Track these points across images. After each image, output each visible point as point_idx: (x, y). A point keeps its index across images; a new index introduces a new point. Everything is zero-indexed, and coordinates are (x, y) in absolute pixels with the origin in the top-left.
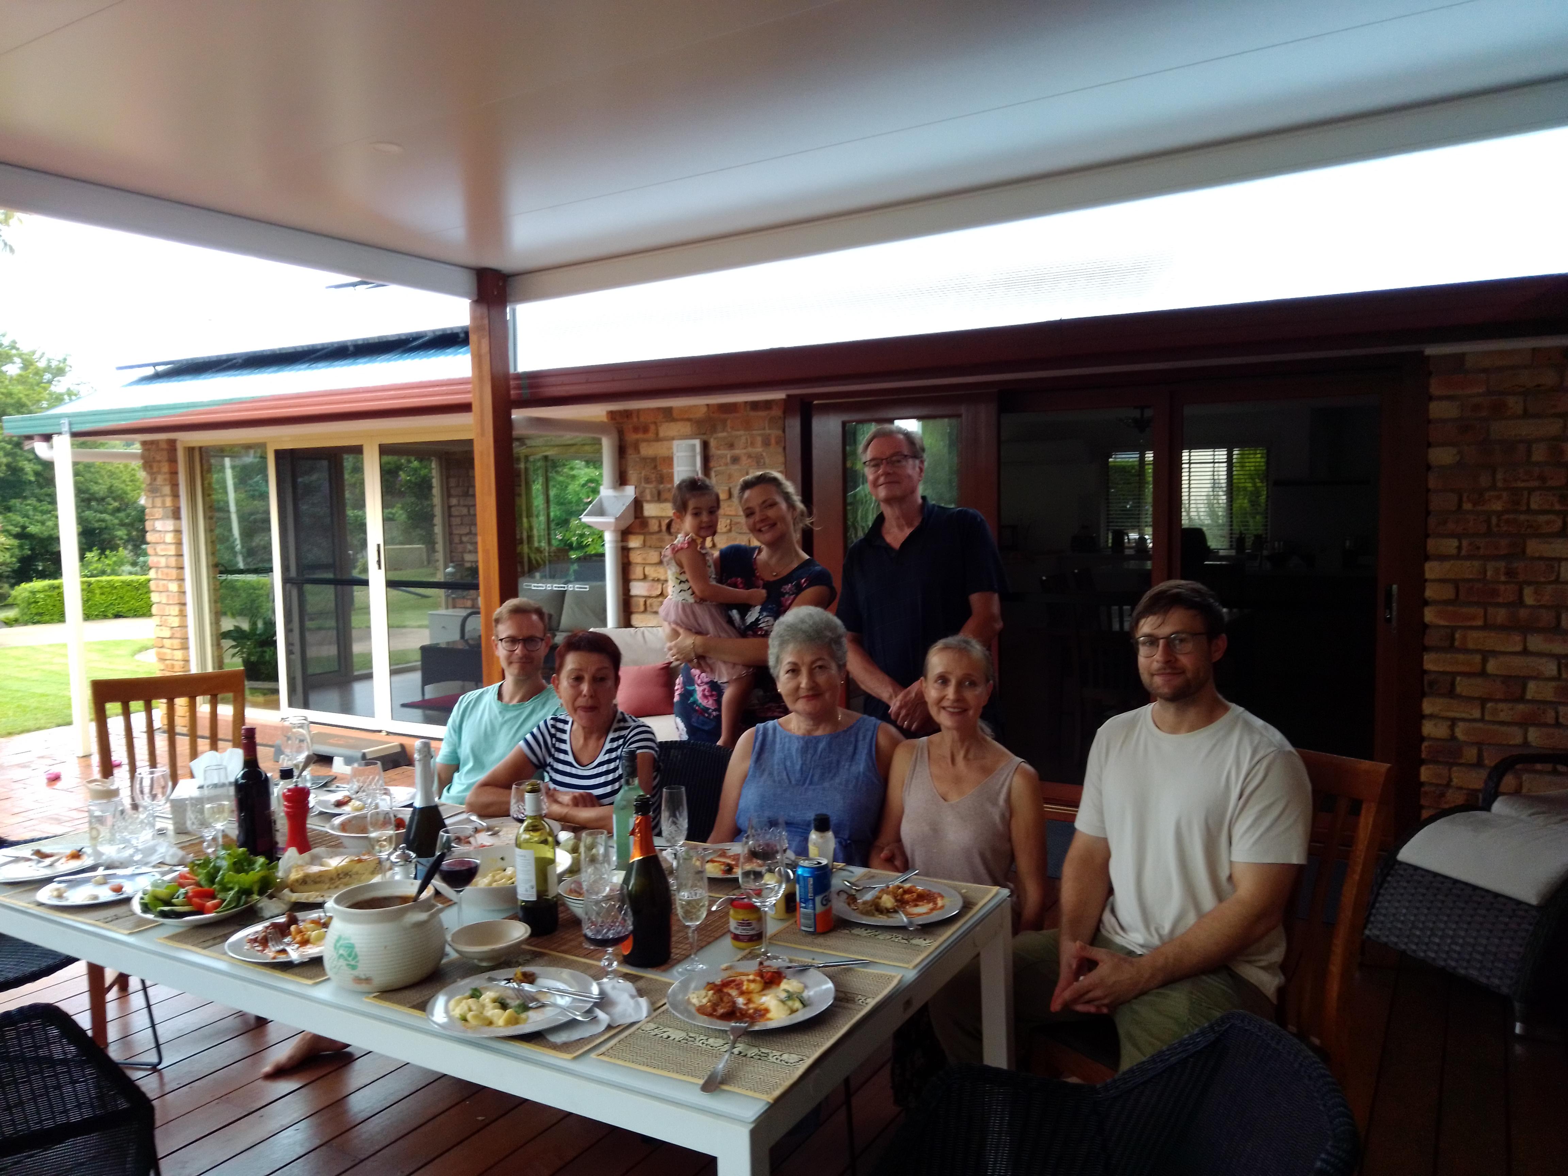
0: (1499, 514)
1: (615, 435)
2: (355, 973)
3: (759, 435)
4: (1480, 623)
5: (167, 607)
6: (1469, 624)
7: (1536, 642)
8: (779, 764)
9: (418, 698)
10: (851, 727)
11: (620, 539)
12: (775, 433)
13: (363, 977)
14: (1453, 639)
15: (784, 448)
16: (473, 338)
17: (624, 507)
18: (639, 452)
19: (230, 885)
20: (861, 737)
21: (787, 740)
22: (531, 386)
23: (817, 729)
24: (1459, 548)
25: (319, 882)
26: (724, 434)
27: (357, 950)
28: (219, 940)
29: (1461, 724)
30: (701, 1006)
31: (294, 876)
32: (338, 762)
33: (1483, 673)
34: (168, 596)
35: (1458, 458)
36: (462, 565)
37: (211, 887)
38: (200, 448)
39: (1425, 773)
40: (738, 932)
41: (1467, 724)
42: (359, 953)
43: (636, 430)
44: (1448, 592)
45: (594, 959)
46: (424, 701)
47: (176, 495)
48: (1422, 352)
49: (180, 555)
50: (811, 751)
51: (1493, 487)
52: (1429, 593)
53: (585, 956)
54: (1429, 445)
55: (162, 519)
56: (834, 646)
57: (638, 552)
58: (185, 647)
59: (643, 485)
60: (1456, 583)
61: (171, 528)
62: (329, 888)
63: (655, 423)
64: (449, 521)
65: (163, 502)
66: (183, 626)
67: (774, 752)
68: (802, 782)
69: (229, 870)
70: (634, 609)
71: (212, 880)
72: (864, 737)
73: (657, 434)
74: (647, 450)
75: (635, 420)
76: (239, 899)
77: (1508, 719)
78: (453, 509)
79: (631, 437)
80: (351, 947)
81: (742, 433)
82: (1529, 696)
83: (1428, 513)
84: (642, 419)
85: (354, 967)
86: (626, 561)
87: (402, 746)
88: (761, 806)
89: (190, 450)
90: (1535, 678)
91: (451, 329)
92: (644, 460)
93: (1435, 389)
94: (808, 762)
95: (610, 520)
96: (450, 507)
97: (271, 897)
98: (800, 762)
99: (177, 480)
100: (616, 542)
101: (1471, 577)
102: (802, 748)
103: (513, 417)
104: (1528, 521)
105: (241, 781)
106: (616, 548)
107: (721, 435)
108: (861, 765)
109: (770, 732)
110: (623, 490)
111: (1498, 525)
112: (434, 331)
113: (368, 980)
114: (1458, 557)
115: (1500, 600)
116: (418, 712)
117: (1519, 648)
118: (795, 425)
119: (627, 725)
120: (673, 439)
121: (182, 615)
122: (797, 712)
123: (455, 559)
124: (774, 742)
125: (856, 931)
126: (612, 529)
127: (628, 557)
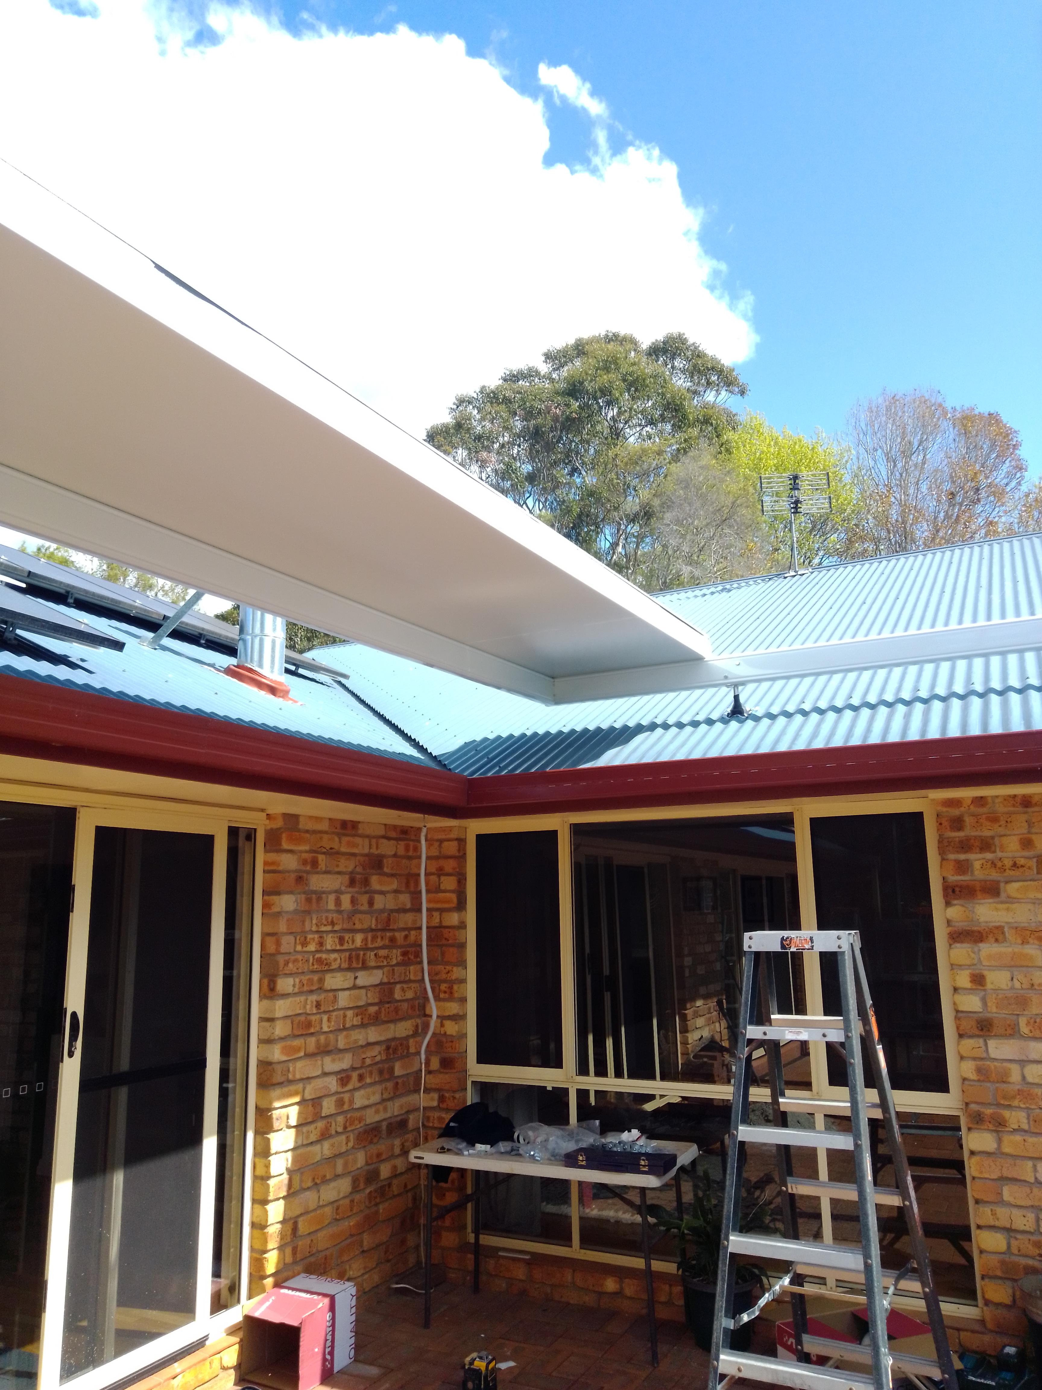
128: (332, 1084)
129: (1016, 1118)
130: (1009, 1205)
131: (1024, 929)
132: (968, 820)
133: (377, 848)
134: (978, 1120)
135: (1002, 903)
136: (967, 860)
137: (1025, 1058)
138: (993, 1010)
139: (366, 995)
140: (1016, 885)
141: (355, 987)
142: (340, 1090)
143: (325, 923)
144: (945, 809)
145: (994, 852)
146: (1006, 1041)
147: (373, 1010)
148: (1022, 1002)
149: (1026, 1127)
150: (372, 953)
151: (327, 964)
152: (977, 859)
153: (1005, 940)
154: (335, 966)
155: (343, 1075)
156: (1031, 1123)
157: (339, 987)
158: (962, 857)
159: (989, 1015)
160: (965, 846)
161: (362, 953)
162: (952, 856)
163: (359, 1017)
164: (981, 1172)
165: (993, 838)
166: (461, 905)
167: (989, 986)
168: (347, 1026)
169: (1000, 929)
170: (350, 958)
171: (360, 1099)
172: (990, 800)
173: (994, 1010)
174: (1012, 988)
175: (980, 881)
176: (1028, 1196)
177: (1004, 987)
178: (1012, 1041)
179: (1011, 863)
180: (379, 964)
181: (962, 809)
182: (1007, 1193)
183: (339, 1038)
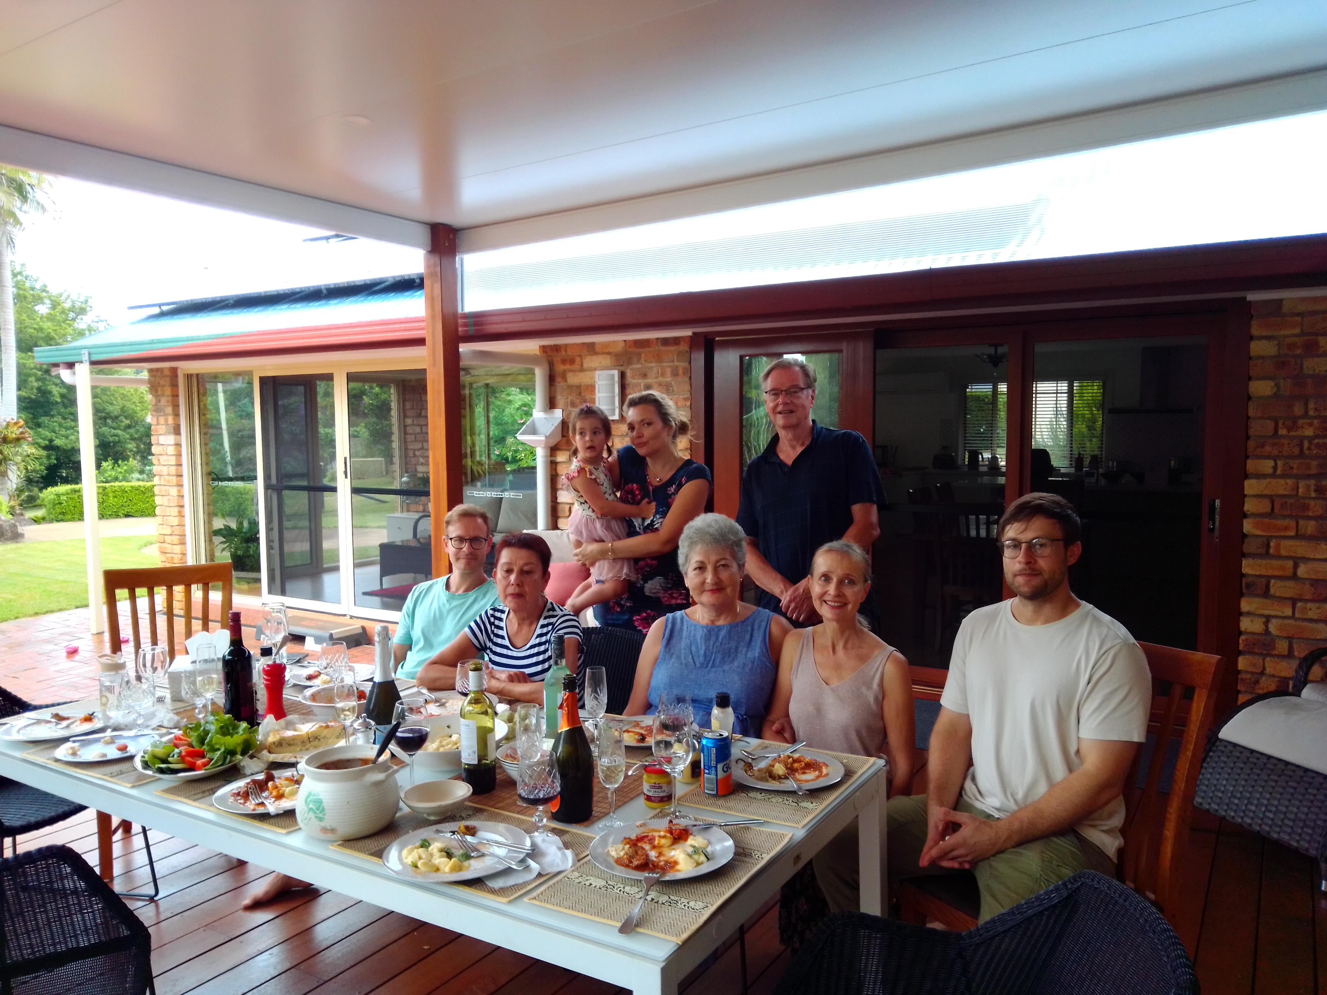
0: (1310, 439)
1: (546, 367)
2: (323, 824)
3: (669, 366)
4: (1292, 533)
5: (168, 509)
6: (1282, 534)
8: (685, 649)
9: (377, 587)
10: (748, 618)
11: (549, 454)
12: (683, 365)
13: (329, 828)
14: (1268, 546)
15: (690, 378)
16: (427, 282)
17: (553, 427)
18: (566, 381)
19: (217, 747)
20: (756, 627)
21: (693, 628)
22: (476, 324)
23: (719, 620)
24: (1275, 468)
25: (293, 745)
26: (639, 366)
27: (324, 804)
28: (207, 793)
29: (1274, 621)
30: (619, 858)
31: (271, 739)
32: (309, 641)
33: (1295, 577)
34: (169, 500)
35: (1275, 390)
36: (415, 475)
37: (201, 748)
38: (197, 375)
39: (1242, 663)
40: (650, 794)
41: (1280, 621)
42: (326, 807)
43: (564, 362)
44: (1265, 507)
45: (526, 815)
46: (382, 589)
47: (176, 415)
48: (1245, 298)
49: (179, 465)
50: (713, 638)
51: (1306, 415)
52: (1249, 506)
53: (518, 813)
54: (1250, 379)
55: (165, 434)
56: (735, 548)
57: (565, 466)
58: (183, 543)
59: (569, 408)
60: (1272, 499)
61: (173, 442)
62: (301, 750)
63: (580, 356)
64: (405, 438)
65: (166, 420)
66: (182, 525)
67: (681, 638)
68: (705, 665)
69: (217, 733)
70: (560, 514)
71: (202, 743)
72: (759, 627)
73: (582, 365)
74: (573, 379)
75: (564, 353)
76: (225, 758)
77: (1316, 617)
78: (408, 428)
79: (560, 368)
80: (319, 802)
81: (654, 364)
83: (1248, 437)
84: (569, 353)
85: (321, 819)
86: (554, 473)
87: (363, 628)
88: (671, 684)
89: (189, 377)
91: (409, 275)
92: (570, 387)
93: (1255, 331)
94: (711, 647)
95: (543, 438)
96: (405, 426)
97: (252, 757)
98: (704, 648)
99: (178, 402)
100: (546, 456)
101: (1285, 493)
102: (706, 635)
103: (460, 350)
105: (227, 657)
106: (546, 462)
107: (635, 366)
108: (756, 651)
109: (679, 621)
110: (553, 413)
111: (1309, 449)
112: (394, 277)
113: (333, 831)
114: (1274, 475)
115: (1311, 514)
116: (377, 600)
118: (699, 358)
119: (555, 613)
120: (595, 369)
121: (181, 515)
122: (702, 604)
123: (410, 470)
124: (681, 630)
125: (752, 794)
126: (543, 445)
127: (556, 469)
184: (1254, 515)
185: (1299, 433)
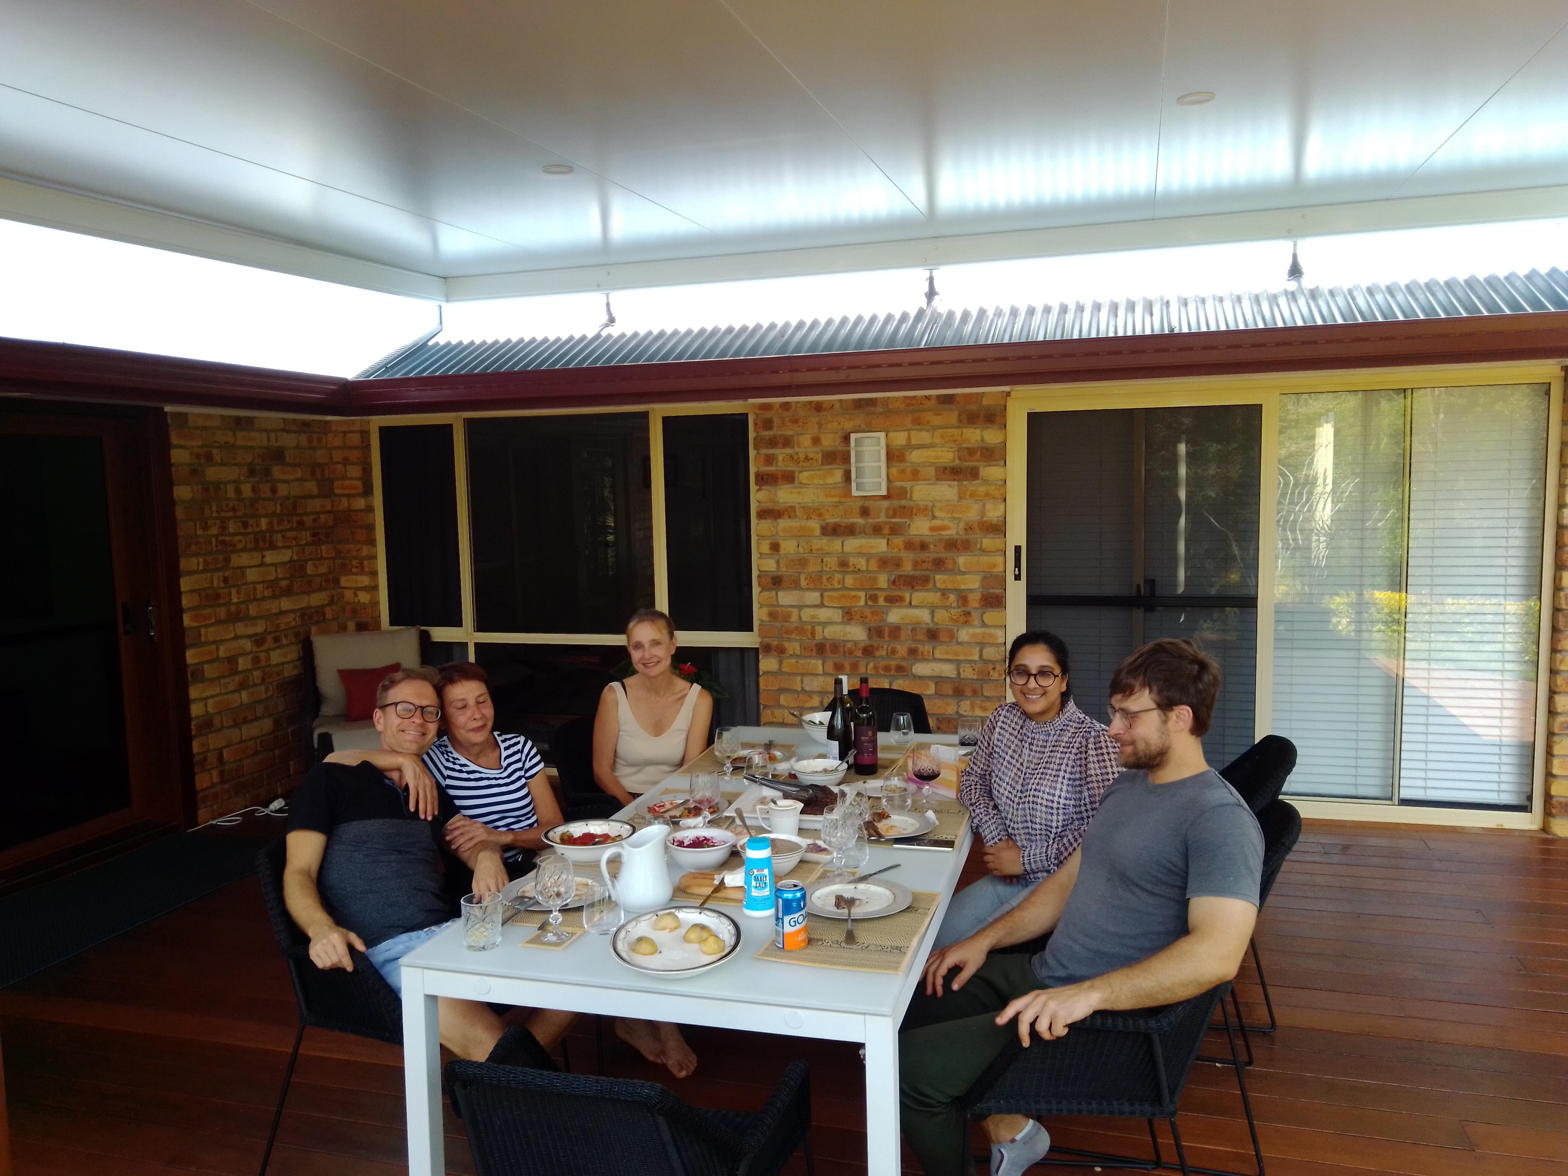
0: (216, 537)
4: (213, 621)
6: (208, 622)
7: (241, 629)
14: (200, 635)
24: (198, 564)
29: (210, 701)
33: (217, 658)
35: (192, 494)
39: (196, 747)
41: (213, 699)
44: (196, 600)
48: (163, 409)
51: (212, 517)
52: (185, 602)
54: (173, 484)
60: (199, 592)
77: (232, 688)
82: (240, 668)
83: (177, 539)
90: (240, 655)
93: (174, 440)
101: (206, 586)
104: (230, 541)
111: (216, 545)
115: (222, 601)
117: (233, 635)
128: (247, 645)
129: (793, 647)
130: (784, 707)
131: (809, 508)
132: (776, 422)
133: (276, 440)
134: (767, 648)
135: (795, 488)
136: (773, 454)
137: (802, 604)
138: (784, 571)
139: (276, 571)
140: (806, 474)
141: (262, 564)
142: (255, 649)
143: (227, 509)
144: (760, 412)
145: (793, 447)
146: (790, 592)
147: (284, 583)
148: (803, 562)
149: (798, 652)
150: (279, 536)
151: (231, 545)
152: (781, 453)
153: (795, 516)
154: (239, 547)
155: (259, 638)
156: (803, 650)
157: (246, 565)
158: (771, 451)
159: (780, 573)
160: (772, 443)
161: (268, 535)
162: (764, 451)
163: (270, 590)
164: (767, 686)
165: (792, 436)
166: (368, 490)
167: (782, 552)
168: (258, 597)
169: (793, 508)
170: (256, 541)
171: (276, 657)
172: (793, 406)
173: (784, 569)
174: (798, 552)
175: (782, 471)
176: (796, 700)
177: (792, 552)
178: (794, 592)
179: (804, 457)
180: (286, 544)
181: (773, 412)
182: (783, 699)
183: (250, 607)
184: (190, 609)
185: (210, 532)
